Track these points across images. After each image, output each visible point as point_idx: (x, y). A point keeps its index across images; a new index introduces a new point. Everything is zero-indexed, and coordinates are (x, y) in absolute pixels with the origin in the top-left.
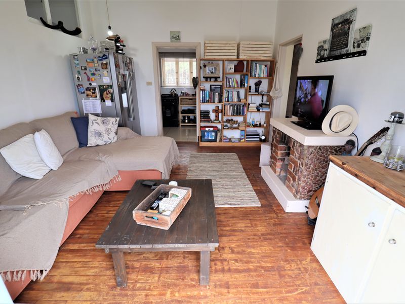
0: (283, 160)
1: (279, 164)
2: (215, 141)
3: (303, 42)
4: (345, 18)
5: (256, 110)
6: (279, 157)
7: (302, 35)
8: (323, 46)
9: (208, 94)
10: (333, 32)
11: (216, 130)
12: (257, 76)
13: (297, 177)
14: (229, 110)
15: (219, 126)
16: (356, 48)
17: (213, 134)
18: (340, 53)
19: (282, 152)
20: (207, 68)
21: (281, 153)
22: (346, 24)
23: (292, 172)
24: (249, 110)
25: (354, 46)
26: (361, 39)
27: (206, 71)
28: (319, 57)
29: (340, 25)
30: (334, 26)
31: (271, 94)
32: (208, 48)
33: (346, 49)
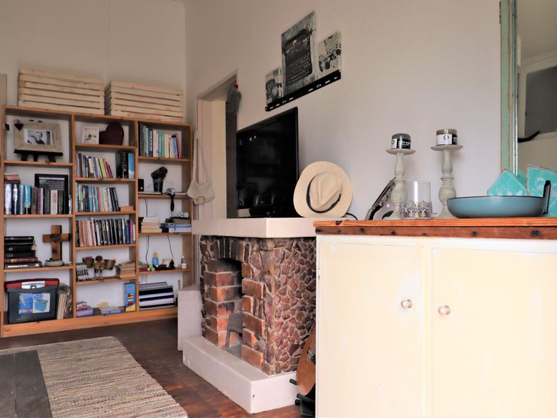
0: (230, 307)
1: (222, 317)
2: (52, 316)
3: (239, 83)
4: (300, 29)
5: (161, 230)
6: (221, 299)
7: (237, 69)
8: (273, 80)
9: (27, 192)
10: (286, 55)
11: (54, 288)
12: (155, 155)
13: (263, 321)
14: (90, 230)
15: (65, 279)
16: (325, 70)
17: (47, 297)
18: (303, 83)
19: (227, 287)
20: (25, 131)
21: (224, 290)
22: (304, 38)
23: (252, 315)
24: (143, 231)
25: (320, 67)
26: (329, 54)
27: (22, 138)
28: (270, 100)
29: (295, 41)
30: (286, 45)
31: (190, 193)
32: (28, 85)
33: (310, 76)
